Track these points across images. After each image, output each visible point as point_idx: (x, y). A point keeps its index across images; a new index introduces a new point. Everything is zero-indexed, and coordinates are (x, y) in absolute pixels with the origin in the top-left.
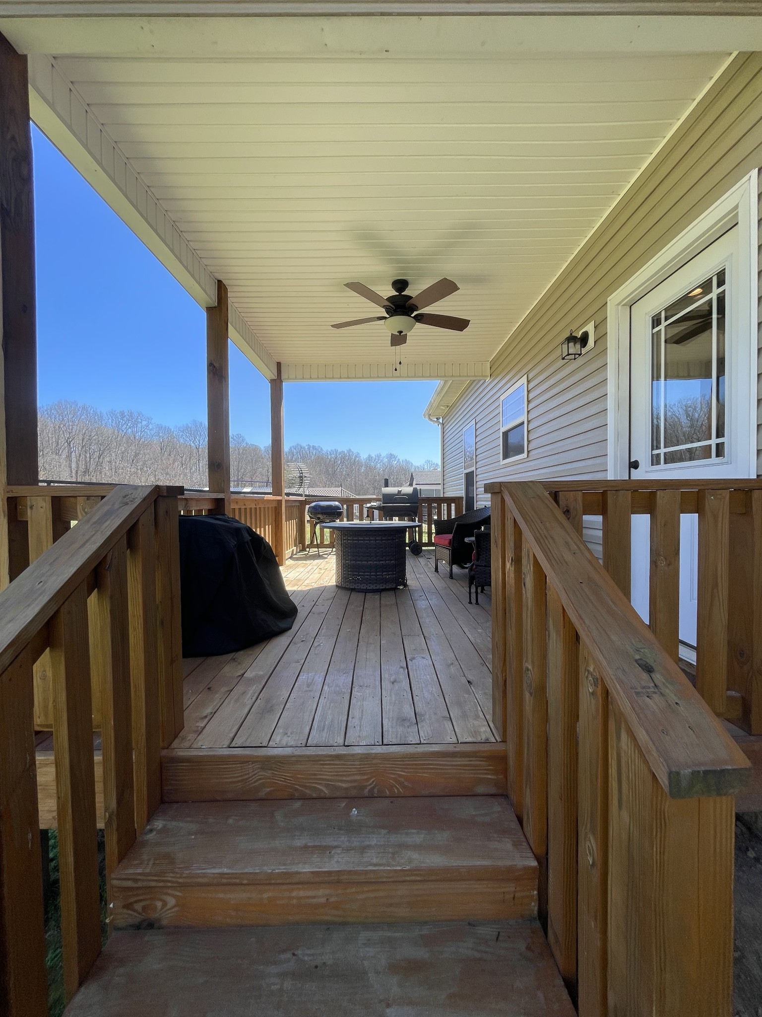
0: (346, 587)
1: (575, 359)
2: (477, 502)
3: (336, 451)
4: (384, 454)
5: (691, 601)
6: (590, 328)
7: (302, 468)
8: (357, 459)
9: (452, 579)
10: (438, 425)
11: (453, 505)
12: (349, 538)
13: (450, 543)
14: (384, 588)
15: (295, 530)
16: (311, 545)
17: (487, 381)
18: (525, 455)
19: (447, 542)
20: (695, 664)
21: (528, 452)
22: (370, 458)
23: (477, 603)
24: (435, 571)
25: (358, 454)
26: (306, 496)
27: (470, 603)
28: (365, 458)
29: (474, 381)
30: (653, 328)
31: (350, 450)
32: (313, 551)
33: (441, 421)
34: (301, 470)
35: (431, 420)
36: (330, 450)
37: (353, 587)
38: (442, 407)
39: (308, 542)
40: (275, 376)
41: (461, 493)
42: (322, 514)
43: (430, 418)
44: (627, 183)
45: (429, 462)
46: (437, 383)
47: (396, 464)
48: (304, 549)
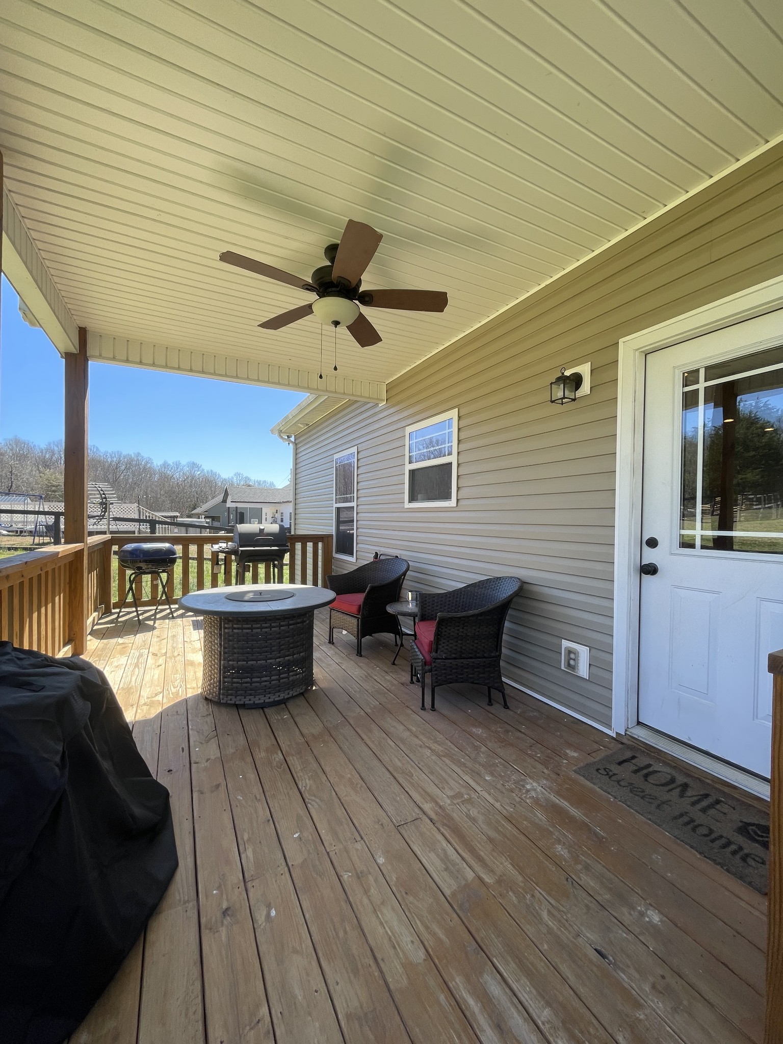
0: (229, 702)
1: (562, 404)
2: (357, 543)
3: (120, 455)
4: (184, 462)
5: (753, 720)
6: (585, 370)
7: (106, 490)
8: (149, 465)
9: (361, 656)
10: (289, 444)
11: (320, 545)
12: (235, 626)
13: (359, 611)
14: (290, 695)
15: (95, 585)
16: (122, 604)
17: (380, 405)
18: (452, 503)
19: (354, 609)
20: (769, 800)
21: (458, 500)
22: (165, 465)
23: (433, 708)
24: (330, 642)
25: (150, 459)
26: (111, 533)
27: (423, 708)
28: (159, 464)
29: (356, 402)
30: (685, 385)
31: (139, 454)
32: (128, 614)
33: (292, 439)
34: (104, 494)
35: (282, 437)
36: (110, 451)
37: (242, 702)
38: (299, 425)
39: (114, 599)
40: (76, 350)
41: (330, 528)
42: (146, 561)
43: (280, 435)
44: (661, 206)
45: (239, 474)
46: (304, 397)
47: (199, 475)
48: (108, 612)
